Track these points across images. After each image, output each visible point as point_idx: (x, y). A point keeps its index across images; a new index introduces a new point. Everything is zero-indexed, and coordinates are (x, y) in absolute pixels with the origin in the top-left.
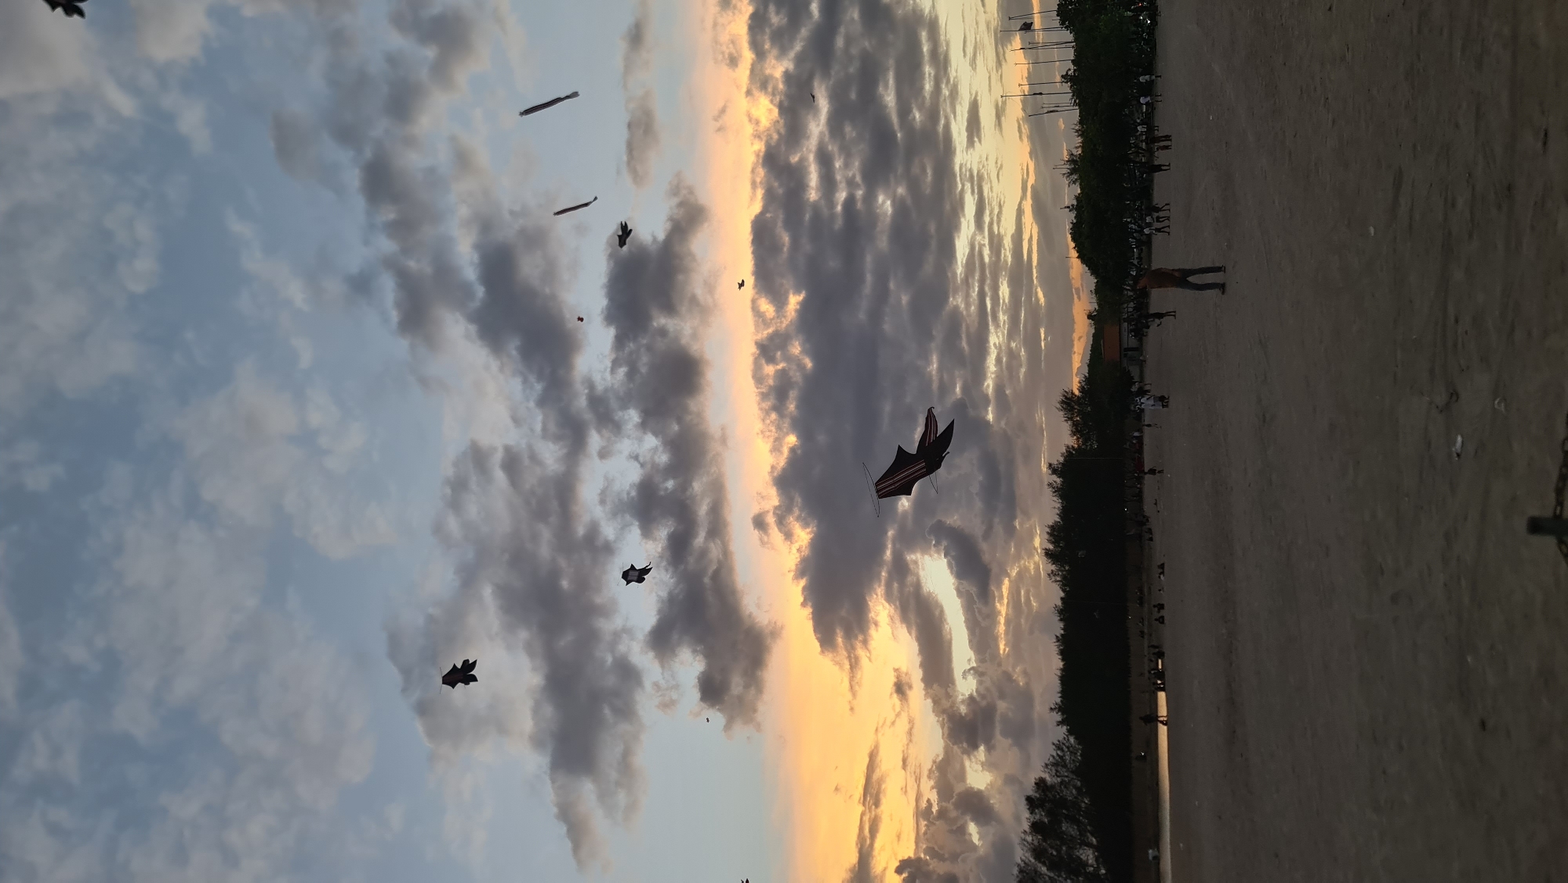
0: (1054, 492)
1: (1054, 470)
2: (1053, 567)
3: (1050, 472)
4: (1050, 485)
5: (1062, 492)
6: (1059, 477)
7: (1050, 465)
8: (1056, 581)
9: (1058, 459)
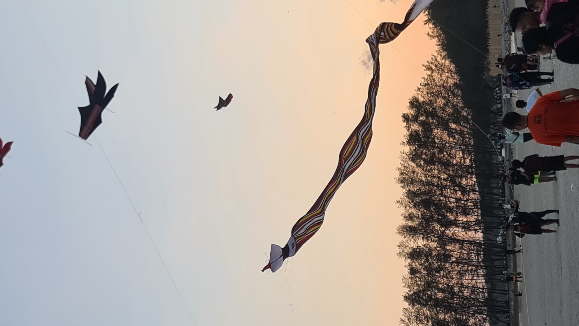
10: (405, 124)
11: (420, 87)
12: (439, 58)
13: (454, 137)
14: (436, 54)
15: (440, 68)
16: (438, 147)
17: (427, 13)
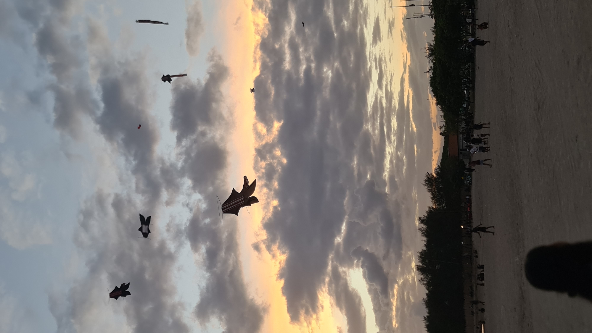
0: (422, 234)
1: (422, 221)
2: (422, 276)
3: (420, 222)
4: (420, 229)
5: (427, 233)
6: (425, 225)
7: (420, 218)
8: (424, 284)
9: (424, 214)
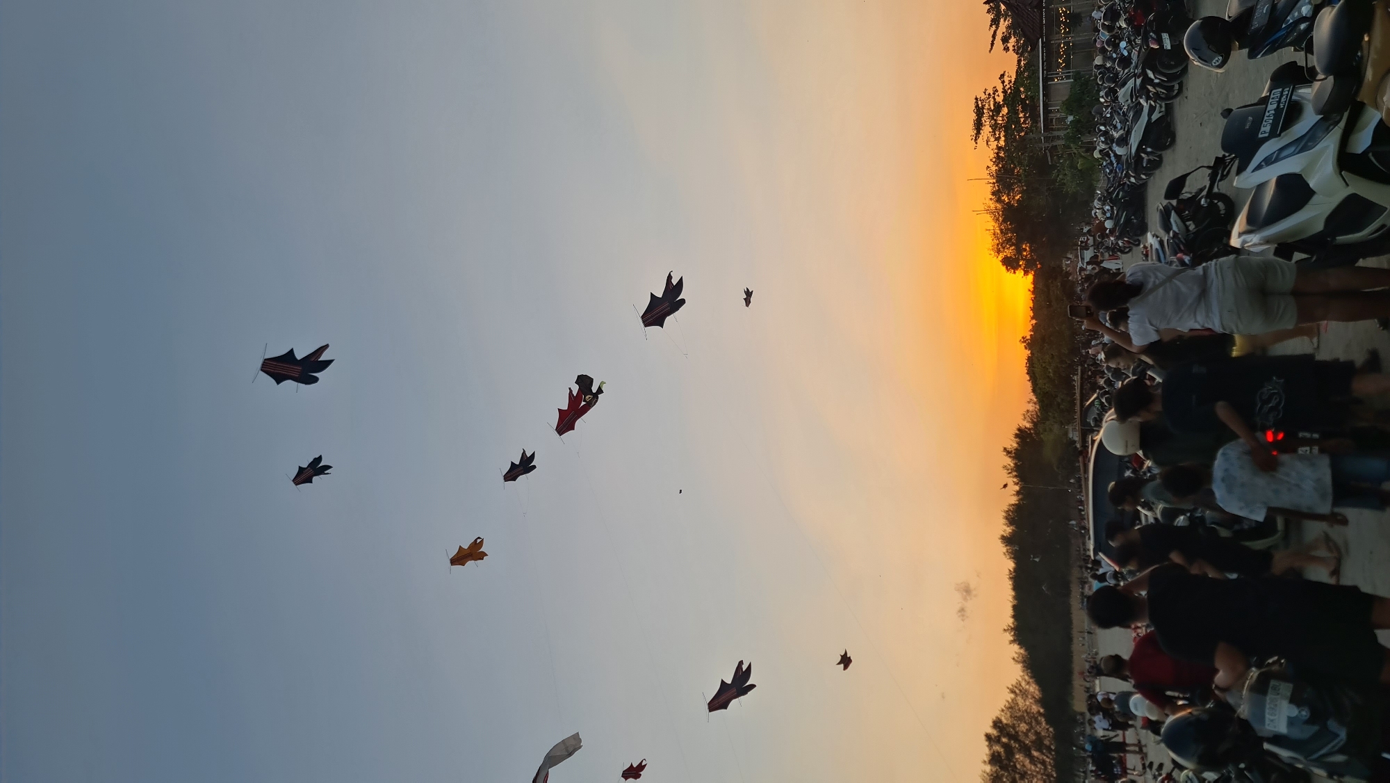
10: (987, 743)
11: (1004, 709)
12: (1023, 684)
13: (1035, 765)
14: (1020, 679)
15: (1024, 693)
16: (1019, 773)
17: (1012, 633)
